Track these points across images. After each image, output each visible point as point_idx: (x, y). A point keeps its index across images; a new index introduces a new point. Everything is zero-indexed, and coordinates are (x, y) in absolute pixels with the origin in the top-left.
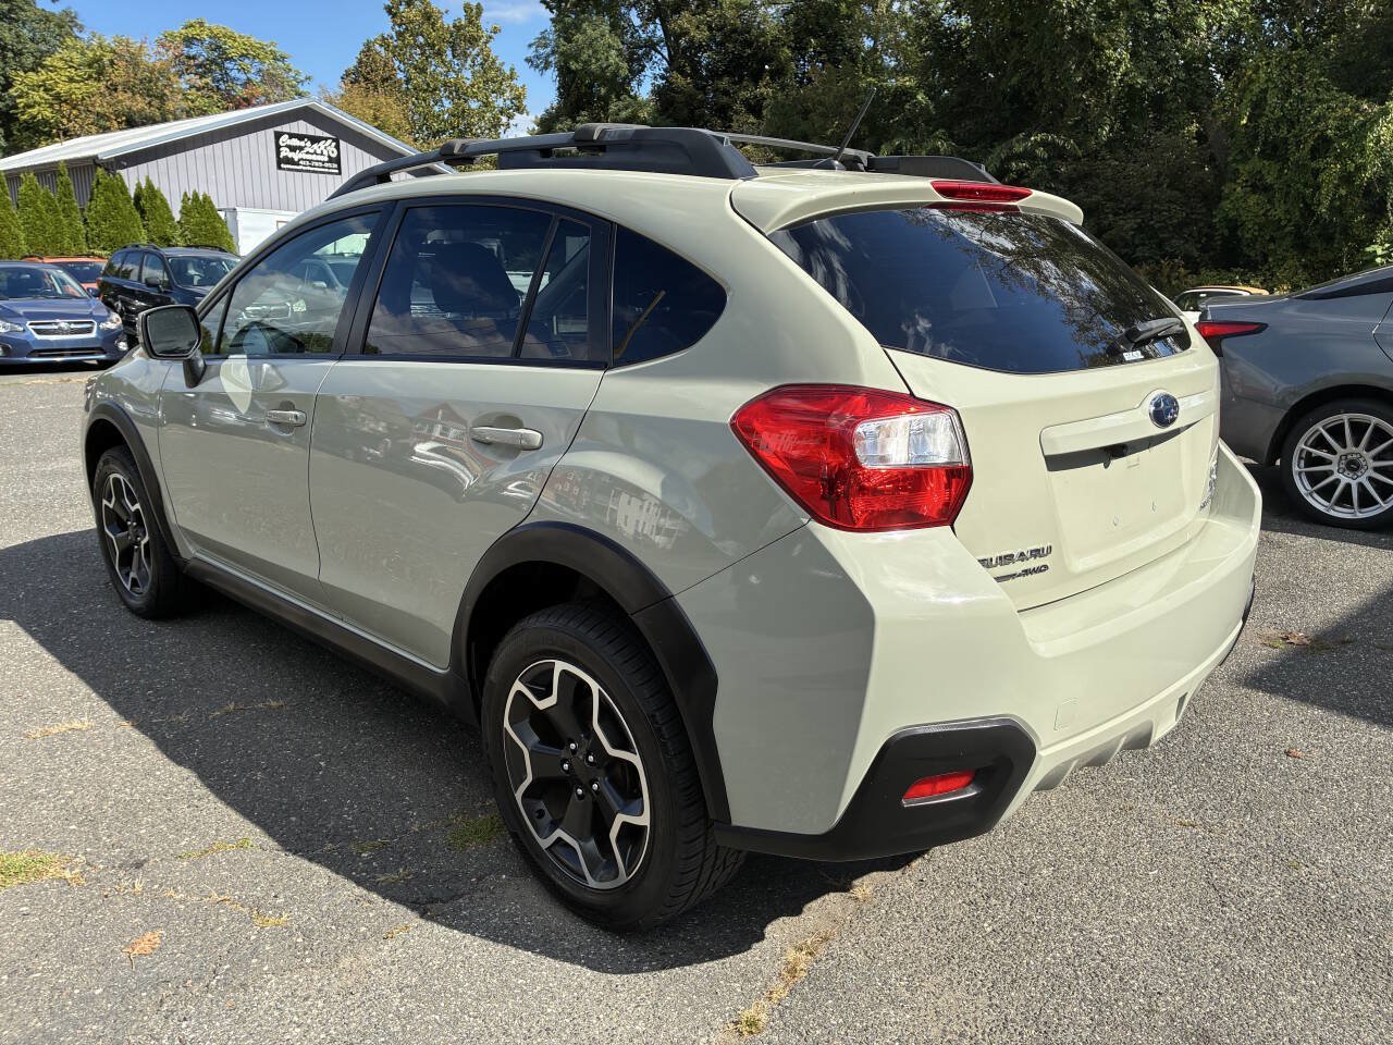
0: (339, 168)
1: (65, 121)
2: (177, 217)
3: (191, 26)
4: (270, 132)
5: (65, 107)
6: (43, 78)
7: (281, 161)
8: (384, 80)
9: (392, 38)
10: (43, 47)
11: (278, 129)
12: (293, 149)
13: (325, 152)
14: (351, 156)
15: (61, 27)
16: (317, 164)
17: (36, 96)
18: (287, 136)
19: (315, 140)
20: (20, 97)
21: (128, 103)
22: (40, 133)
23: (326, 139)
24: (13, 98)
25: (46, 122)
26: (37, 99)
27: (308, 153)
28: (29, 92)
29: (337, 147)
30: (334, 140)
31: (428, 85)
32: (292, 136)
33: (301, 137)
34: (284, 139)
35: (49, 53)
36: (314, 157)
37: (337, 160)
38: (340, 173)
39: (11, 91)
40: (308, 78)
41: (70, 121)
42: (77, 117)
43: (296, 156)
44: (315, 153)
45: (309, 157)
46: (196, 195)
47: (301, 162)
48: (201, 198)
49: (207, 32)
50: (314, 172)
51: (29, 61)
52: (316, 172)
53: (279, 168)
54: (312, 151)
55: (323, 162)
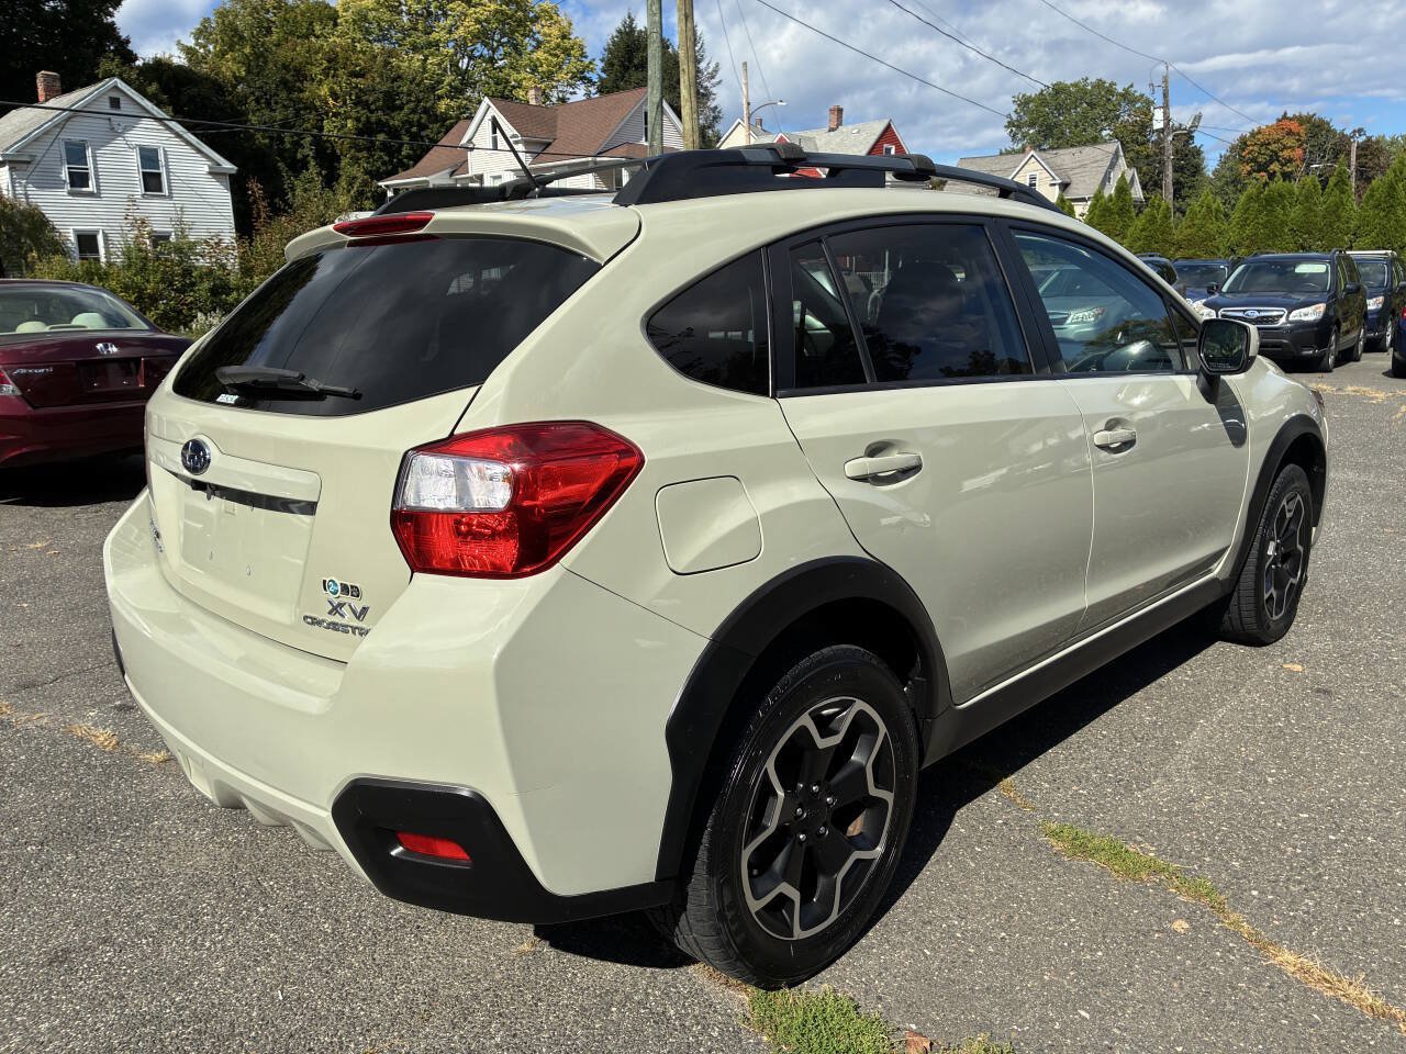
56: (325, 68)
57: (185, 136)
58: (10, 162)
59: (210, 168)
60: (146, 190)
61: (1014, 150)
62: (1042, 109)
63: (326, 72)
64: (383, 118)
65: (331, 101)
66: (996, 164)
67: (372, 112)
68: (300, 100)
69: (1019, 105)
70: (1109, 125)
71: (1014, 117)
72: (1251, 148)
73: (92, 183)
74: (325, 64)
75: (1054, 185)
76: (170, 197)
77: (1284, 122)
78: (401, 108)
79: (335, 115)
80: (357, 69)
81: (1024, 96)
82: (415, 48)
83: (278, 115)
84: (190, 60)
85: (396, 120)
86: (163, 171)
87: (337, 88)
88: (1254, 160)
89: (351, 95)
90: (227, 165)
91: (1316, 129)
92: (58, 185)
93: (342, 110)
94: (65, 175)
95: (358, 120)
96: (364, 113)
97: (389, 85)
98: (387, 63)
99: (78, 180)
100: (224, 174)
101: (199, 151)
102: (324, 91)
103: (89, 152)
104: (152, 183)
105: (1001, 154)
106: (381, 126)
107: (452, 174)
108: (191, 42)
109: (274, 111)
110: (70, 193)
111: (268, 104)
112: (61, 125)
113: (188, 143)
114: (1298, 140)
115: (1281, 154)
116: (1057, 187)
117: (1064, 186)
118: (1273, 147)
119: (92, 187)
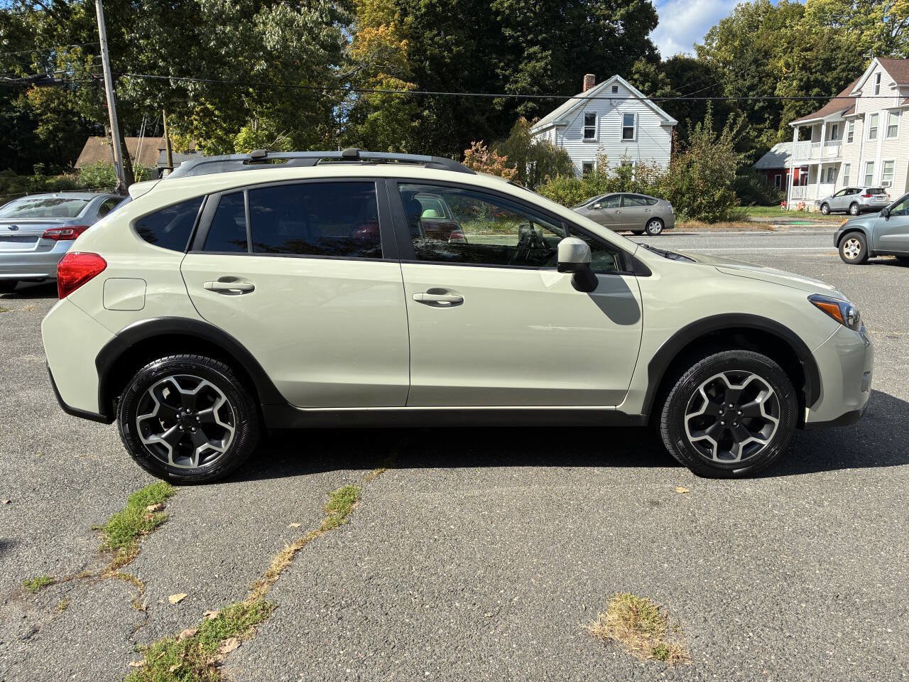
56: (786, 48)
57: (650, 105)
58: (557, 126)
59: (662, 122)
60: (624, 138)
63: (785, 52)
64: (820, 78)
65: (784, 70)
67: (812, 73)
68: (764, 71)
73: (596, 135)
74: (786, 45)
76: (637, 141)
78: (835, 69)
79: (786, 79)
80: (808, 46)
82: (856, 26)
83: (748, 83)
84: (699, 54)
85: (829, 78)
86: (635, 126)
87: (790, 60)
89: (799, 64)
90: (673, 121)
92: (578, 137)
93: (791, 75)
94: (583, 132)
95: (801, 80)
96: (805, 74)
97: (829, 53)
98: (830, 39)
99: (589, 134)
100: (670, 126)
101: (657, 113)
102: (781, 63)
103: (597, 118)
104: (628, 133)
106: (818, 83)
107: (843, 114)
108: (702, 43)
109: (745, 80)
110: (584, 142)
111: (743, 76)
112: (584, 105)
113: (652, 109)
119: (595, 138)
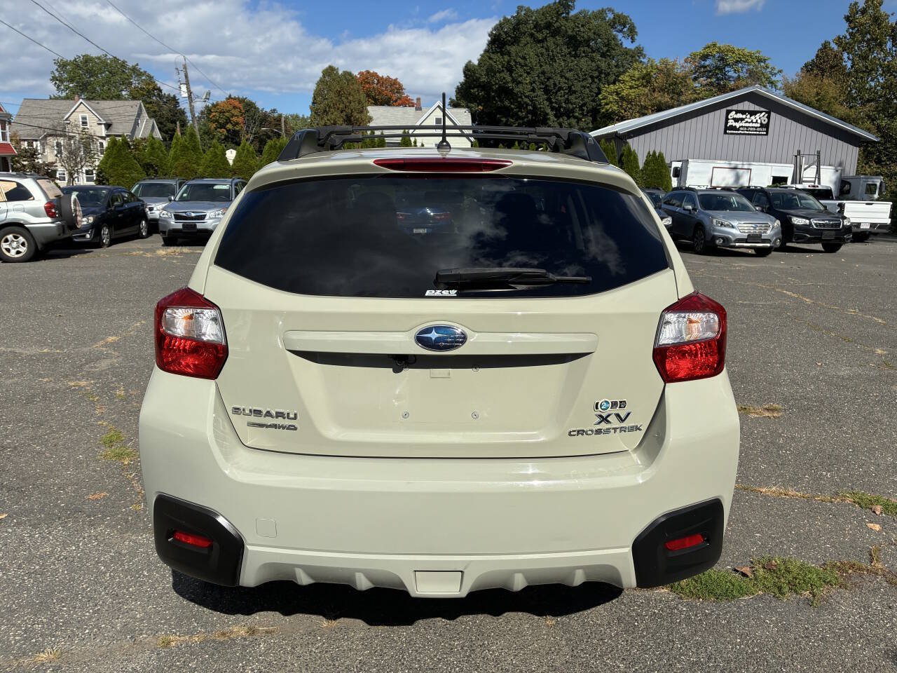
0: (767, 132)
1: (623, 111)
2: (641, 165)
3: (709, 47)
4: (724, 111)
5: (625, 104)
6: (616, 87)
7: (726, 128)
8: (832, 67)
9: (845, 37)
10: (621, 70)
11: (729, 108)
12: (736, 120)
13: (759, 121)
14: (778, 122)
15: (633, 57)
16: (751, 129)
17: (611, 98)
18: (734, 112)
19: (753, 113)
20: (603, 99)
21: (659, 98)
22: (610, 118)
23: (761, 112)
24: (600, 100)
25: (613, 112)
26: (611, 99)
27: (747, 122)
28: (609, 96)
29: (769, 118)
30: (766, 112)
31: (867, 67)
32: (737, 112)
33: (743, 112)
34: (733, 114)
35: (624, 72)
36: (751, 125)
37: (767, 126)
38: (767, 134)
39: (600, 96)
40: (780, 71)
41: (625, 111)
42: (630, 108)
43: (738, 125)
44: (752, 122)
45: (747, 125)
46: (654, 152)
47: (741, 129)
48: (657, 155)
49: (717, 50)
50: (748, 134)
51: (612, 78)
52: (751, 134)
53: (725, 133)
54: (750, 121)
55: (756, 128)
61: (60, 97)
62: (76, 71)
66: (54, 105)
69: (59, 66)
70: (126, 88)
71: (57, 74)
72: (214, 114)
75: (100, 124)
77: (230, 100)
81: (62, 60)
88: (217, 121)
91: (249, 107)
105: (51, 98)
114: (240, 112)
115: (231, 119)
116: (103, 126)
117: (108, 126)
118: (227, 114)
